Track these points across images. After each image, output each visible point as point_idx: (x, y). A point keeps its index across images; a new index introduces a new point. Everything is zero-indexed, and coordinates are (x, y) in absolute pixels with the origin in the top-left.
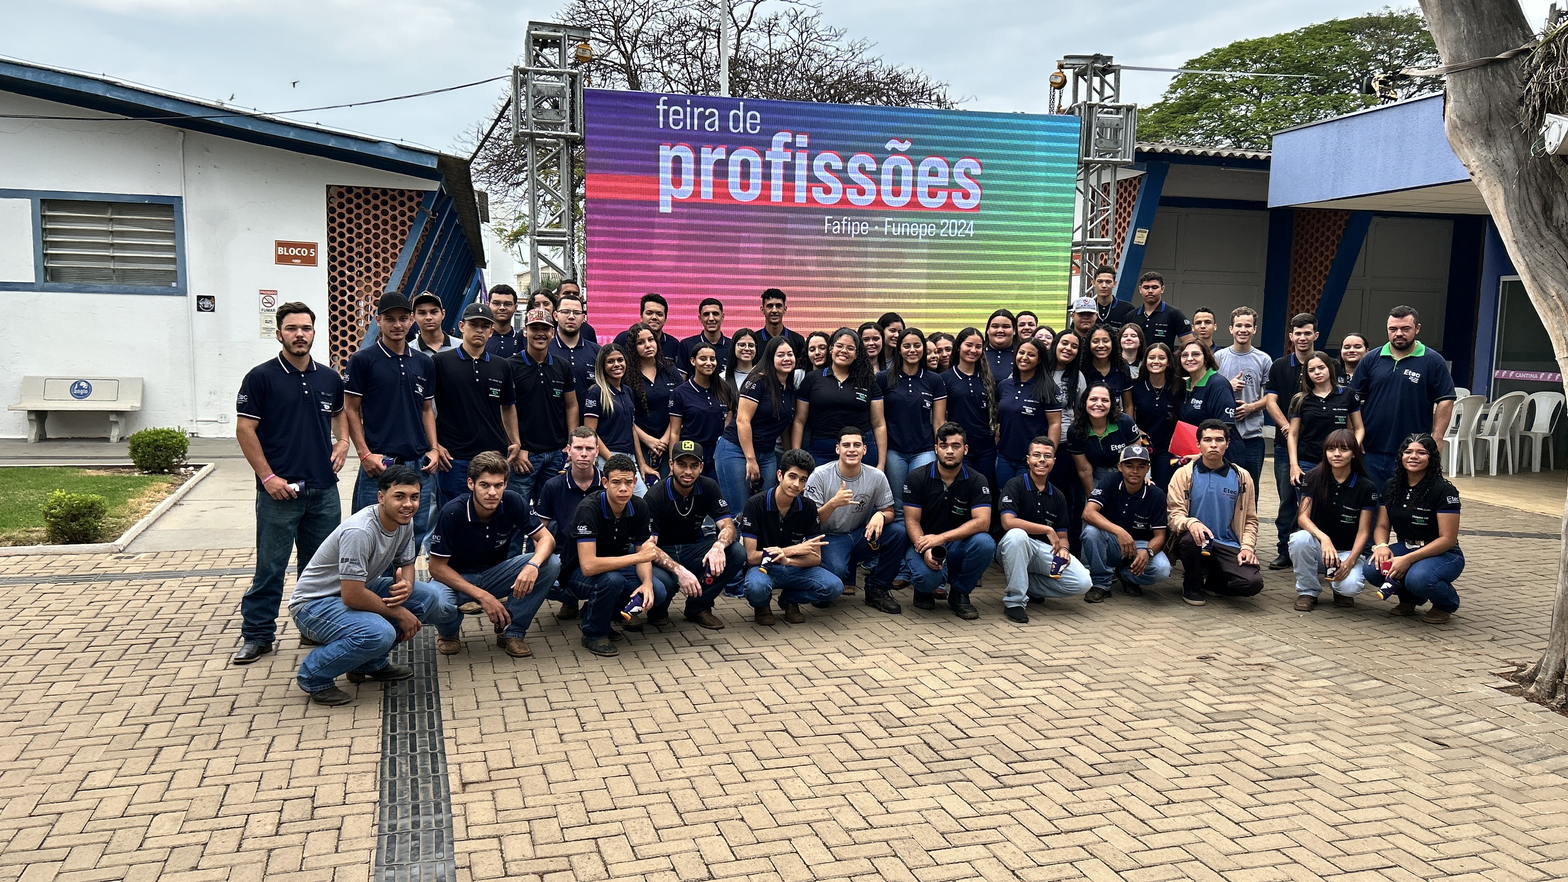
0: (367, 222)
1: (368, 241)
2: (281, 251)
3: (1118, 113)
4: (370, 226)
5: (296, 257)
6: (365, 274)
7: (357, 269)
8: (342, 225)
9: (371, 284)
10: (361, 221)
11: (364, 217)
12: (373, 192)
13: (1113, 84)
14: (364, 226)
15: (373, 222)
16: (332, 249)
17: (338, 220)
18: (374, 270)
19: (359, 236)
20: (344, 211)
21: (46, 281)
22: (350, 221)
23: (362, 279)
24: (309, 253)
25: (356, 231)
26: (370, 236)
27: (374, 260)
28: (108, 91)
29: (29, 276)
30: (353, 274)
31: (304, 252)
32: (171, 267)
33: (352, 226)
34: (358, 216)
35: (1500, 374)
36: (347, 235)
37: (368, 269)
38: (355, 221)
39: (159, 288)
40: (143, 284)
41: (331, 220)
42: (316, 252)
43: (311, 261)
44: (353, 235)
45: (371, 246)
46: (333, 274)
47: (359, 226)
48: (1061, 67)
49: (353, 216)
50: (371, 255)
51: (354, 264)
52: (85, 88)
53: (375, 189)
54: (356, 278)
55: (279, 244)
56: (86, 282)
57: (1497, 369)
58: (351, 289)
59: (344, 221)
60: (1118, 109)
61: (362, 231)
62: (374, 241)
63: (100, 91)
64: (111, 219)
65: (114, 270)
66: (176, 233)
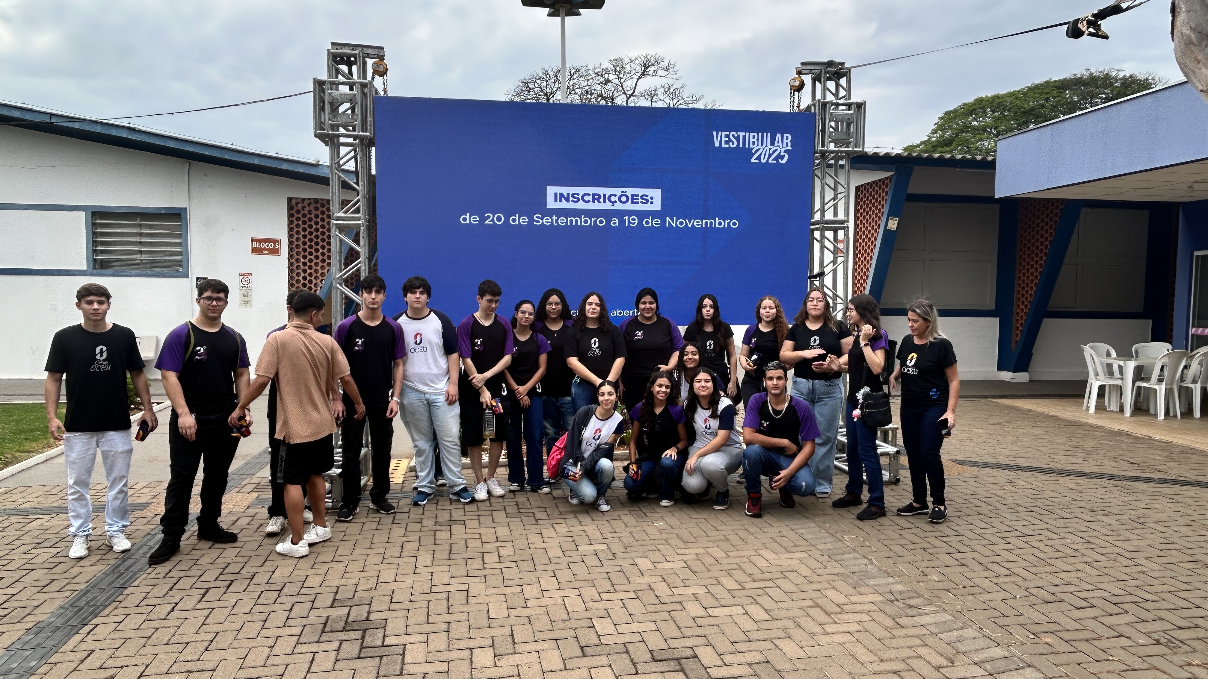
0: (317, 223)
1: (317, 237)
2: (255, 245)
3: (849, 109)
4: (319, 226)
5: (265, 249)
6: (315, 261)
7: (309, 257)
8: (298, 226)
9: (319, 268)
10: (312, 223)
11: (314, 220)
12: (321, 202)
13: (845, 86)
14: (314, 227)
15: (321, 223)
16: (290, 243)
17: (296, 222)
18: (321, 258)
19: (311, 233)
20: (300, 215)
21: (94, 268)
22: (304, 223)
23: (313, 264)
24: (275, 246)
25: (308, 230)
26: (319, 233)
27: (321, 251)
28: (130, 134)
29: (83, 266)
30: (307, 260)
31: (271, 246)
32: (179, 258)
33: (306, 226)
34: (310, 220)
35: (1197, 331)
36: (302, 233)
37: (317, 257)
38: (308, 223)
39: (170, 273)
40: (160, 270)
41: (290, 222)
42: (280, 245)
43: (276, 252)
44: (307, 233)
45: (319, 240)
46: (292, 261)
47: (311, 227)
48: (799, 73)
49: (306, 219)
50: (319, 247)
51: (307, 254)
52: (114, 132)
53: (323, 200)
54: (308, 264)
55: (254, 240)
56: (123, 269)
57: (1193, 327)
58: (305, 271)
59: (300, 223)
60: (849, 106)
61: (313, 230)
62: (321, 237)
63: (125, 134)
64: (140, 225)
65: (141, 261)
66: (182, 234)
